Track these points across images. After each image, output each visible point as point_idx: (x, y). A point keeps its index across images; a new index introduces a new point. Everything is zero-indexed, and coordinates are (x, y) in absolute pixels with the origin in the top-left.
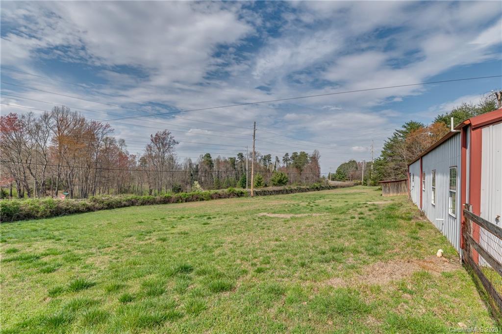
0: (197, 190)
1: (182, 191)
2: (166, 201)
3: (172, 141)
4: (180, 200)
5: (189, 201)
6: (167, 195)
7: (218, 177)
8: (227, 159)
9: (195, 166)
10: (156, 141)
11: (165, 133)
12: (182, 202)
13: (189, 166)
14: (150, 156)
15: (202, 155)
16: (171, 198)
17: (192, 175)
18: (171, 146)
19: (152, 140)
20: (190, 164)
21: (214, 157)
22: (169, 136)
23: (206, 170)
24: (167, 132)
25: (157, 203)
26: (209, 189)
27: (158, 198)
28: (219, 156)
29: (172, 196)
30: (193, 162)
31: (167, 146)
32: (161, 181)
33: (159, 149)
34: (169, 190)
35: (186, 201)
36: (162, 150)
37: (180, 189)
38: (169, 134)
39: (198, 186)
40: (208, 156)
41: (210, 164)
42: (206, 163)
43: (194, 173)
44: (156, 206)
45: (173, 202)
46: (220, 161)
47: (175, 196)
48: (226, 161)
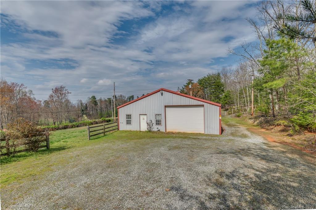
0: (85, 121)
1: (76, 122)
2: (65, 128)
3: (66, 92)
4: (74, 127)
5: (79, 127)
6: (66, 124)
7: (101, 111)
8: (106, 99)
9: (85, 105)
10: (56, 92)
11: (61, 87)
12: (75, 127)
13: (80, 105)
14: (52, 101)
15: (89, 97)
16: (68, 126)
17: (83, 111)
18: (66, 95)
19: (53, 92)
20: (81, 104)
21: (98, 98)
22: (64, 89)
23: (93, 107)
24: (63, 86)
25: (60, 129)
26: (95, 119)
27: (61, 126)
28: (101, 98)
29: (69, 125)
30: (83, 102)
31: (64, 95)
32: (61, 116)
33: (58, 97)
34: (67, 122)
35: (77, 127)
36: (60, 98)
37: (74, 120)
38: (64, 87)
39: (86, 118)
40: (94, 98)
41: (95, 103)
42: (92, 102)
43: (84, 110)
44: (60, 131)
45: (70, 128)
46: (102, 100)
47: (70, 124)
48: (106, 101)
